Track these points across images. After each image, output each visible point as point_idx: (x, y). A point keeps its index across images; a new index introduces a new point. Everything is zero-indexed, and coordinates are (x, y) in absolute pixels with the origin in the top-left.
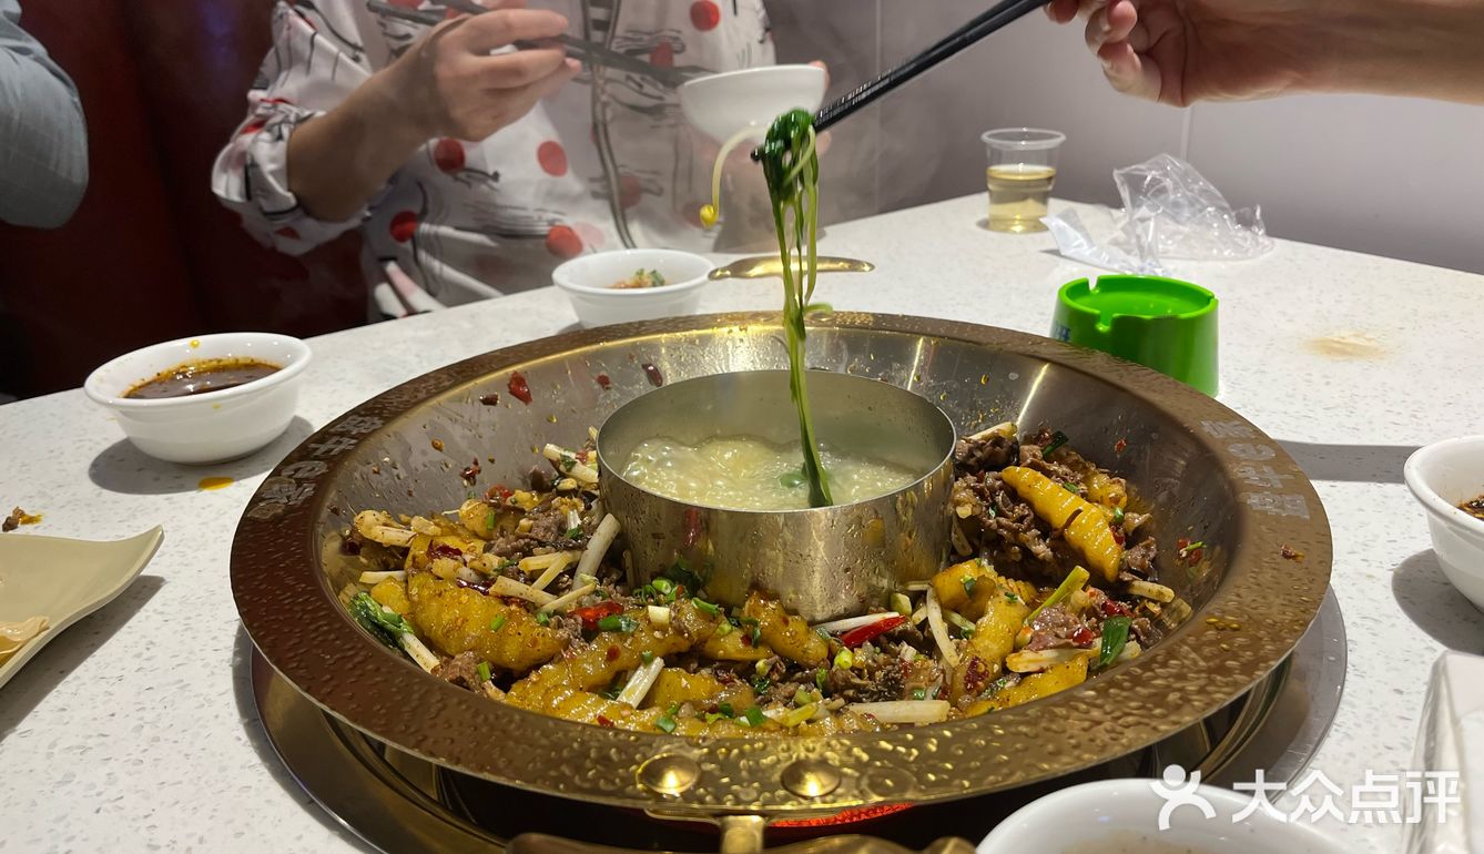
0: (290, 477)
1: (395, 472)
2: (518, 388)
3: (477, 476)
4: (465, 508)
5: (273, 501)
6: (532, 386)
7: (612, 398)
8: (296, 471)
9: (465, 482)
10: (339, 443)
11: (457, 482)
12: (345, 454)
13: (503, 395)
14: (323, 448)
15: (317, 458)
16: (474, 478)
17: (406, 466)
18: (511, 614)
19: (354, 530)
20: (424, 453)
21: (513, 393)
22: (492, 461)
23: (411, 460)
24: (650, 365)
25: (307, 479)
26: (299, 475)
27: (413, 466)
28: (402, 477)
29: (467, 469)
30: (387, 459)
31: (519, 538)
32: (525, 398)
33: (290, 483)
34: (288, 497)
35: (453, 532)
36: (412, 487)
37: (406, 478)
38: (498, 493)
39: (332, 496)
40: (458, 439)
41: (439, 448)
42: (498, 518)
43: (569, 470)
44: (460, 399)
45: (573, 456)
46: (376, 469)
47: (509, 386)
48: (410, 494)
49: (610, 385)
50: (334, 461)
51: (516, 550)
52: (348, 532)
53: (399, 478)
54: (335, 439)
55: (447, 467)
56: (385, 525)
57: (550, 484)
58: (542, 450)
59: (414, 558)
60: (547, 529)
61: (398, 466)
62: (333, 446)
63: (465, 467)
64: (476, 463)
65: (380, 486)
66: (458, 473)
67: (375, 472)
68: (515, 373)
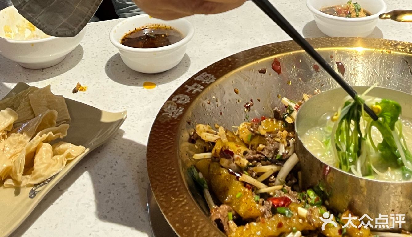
0: (175, 102)
1: (216, 103)
2: (276, 66)
3: (251, 107)
4: (241, 127)
5: (167, 114)
6: (283, 66)
7: (319, 76)
8: (178, 99)
9: (246, 110)
10: (196, 87)
11: (242, 109)
12: (198, 93)
13: (269, 70)
14: (190, 88)
15: (187, 94)
16: (250, 108)
17: (222, 101)
18: (245, 193)
19: (195, 132)
20: (230, 94)
21: (273, 68)
22: (259, 100)
23: (224, 98)
24: (340, 62)
25: (181, 104)
26: (179, 102)
27: (224, 101)
28: (219, 106)
29: (247, 104)
30: (214, 97)
31: (258, 153)
32: (279, 72)
33: (175, 105)
34: (173, 113)
35: (233, 140)
36: (223, 110)
37: (221, 106)
38: (254, 125)
39: (189, 114)
40: (246, 89)
41: (236, 92)
42: (253, 137)
43: (291, 113)
44: (249, 69)
45: (293, 105)
46: (209, 102)
47: (272, 65)
48: (221, 114)
49: (319, 70)
50: (193, 96)
51: (255, 159)
52: (192, 133)
53: (218, 106)
54: (195, 84)
55: (239, 101)
56: (208, 132)
57: (282, 117)
58: (281, 100)
59: (216, 150)
60: (270, 151)
61: (218, 100)
62: (194, 88)
63: (247, 102)
64: (252, 101)
65: (209, 110)
66: (244, 105)
67: (208, 103)
68: (275, 59)
